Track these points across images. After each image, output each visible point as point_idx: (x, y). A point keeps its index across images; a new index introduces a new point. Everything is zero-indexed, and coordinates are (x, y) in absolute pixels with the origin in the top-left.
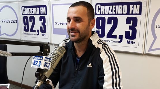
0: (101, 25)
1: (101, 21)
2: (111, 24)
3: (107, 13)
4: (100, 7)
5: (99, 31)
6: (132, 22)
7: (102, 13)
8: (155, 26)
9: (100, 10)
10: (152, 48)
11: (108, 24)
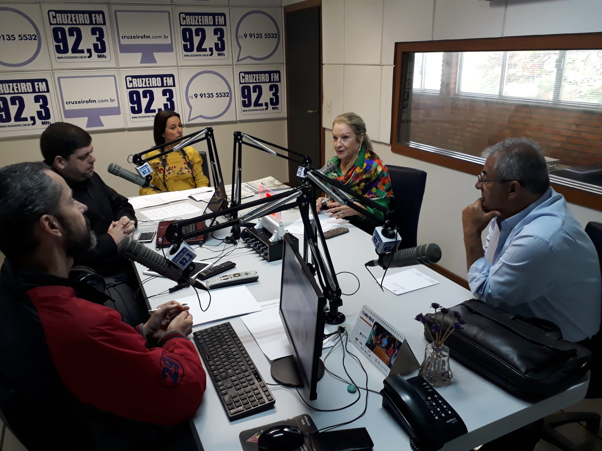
0: (135, 99)
1: (135, 95)
2: (147, 97)
3: (141, 86)
4: (131, 80)
5: (135, 107)
6: (168, 94)
7: (134, 86)
8: (189, 97)
9: (131, 84)
10: (191, 118)
11: (143, 98)
